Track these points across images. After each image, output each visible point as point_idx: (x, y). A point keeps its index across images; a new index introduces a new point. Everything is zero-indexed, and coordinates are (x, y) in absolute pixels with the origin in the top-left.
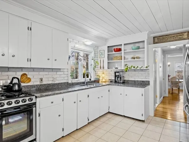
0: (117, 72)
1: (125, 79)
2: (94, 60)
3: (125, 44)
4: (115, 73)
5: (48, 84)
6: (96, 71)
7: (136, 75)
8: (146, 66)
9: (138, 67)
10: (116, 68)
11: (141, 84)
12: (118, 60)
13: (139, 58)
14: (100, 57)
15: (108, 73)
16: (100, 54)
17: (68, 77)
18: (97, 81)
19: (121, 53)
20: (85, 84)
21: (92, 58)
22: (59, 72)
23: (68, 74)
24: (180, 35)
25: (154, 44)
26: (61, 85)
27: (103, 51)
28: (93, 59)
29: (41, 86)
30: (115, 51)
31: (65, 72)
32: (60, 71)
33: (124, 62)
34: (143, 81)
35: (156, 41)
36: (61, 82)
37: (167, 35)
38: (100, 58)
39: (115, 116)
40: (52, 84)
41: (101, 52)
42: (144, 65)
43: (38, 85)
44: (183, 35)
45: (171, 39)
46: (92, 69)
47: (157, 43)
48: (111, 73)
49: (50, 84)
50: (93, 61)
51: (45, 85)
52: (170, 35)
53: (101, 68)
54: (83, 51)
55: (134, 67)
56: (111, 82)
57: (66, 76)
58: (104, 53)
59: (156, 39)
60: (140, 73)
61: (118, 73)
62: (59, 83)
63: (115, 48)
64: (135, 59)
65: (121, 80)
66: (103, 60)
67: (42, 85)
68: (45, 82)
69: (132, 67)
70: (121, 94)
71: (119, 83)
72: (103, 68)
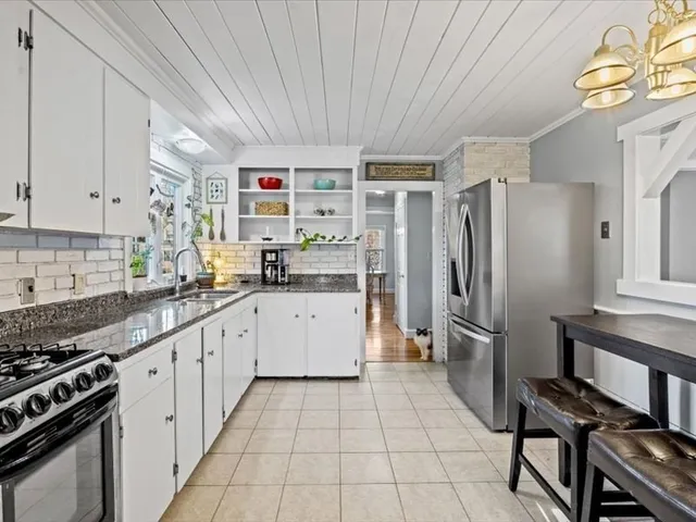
0: (271, 252)
1: (291, 272)
2: (195, 211)
3: (296, 170)
4: (264, 253)
5: (59, 305)
6: (200, 247)
7: (324, 259)
8: (355, 235)
9: (334, 237)
10: (264, 239)
11: (337, 283)
12: (275, 214)
13: (331, 212)
14: (211, 200)
15: (234, 254)
16: (210, 189)
17: (123, 270)
18: (206, 283)
19: (287, 194)
20: (177, 295)
21: (188, 202)
22: (93, 249)
23: (123, 260)
24: (420, 170)
25: (367, 180)
26: (102, 306)
27: (223, 182)
28: (188, 206)
29: (29, 315)
30: (263, 187)
31: (112, 252)
32: (98, 248)
33: (297, 221)
34: (341, 276)
35: (373, 173)
36: (101, 293)
37: (395, 164)
38: (208, 203)
39: (280, 384)
40: (70, 302)
41: (215, 182)
42: (351, 233)
43: (19, 311)
44: (425, 170)
45: (403, 175)
46: (188, 240)
47: (374, 179)
48: (244, 254)
49: (65, 304)
50: (188, 212)
51: (46, 308)
52: (401, 164)
53: (212, 237)
54: (166, 174)
55: (324, 238)
56: (245, 282)
57: (116, 266)
58: (224, 188)
59: (372, 168)
60: (333, 253)
61: (274, 255)
62: (96, 299)
63: (266, 176)
64: (326, 216)
65: (283, 276)
66: (223, 211)
67: (33, 309)
68: (43, 298)
69: (319, 239)
70: (297, 316)
71: (276, 283)
72: (223, 237)
